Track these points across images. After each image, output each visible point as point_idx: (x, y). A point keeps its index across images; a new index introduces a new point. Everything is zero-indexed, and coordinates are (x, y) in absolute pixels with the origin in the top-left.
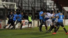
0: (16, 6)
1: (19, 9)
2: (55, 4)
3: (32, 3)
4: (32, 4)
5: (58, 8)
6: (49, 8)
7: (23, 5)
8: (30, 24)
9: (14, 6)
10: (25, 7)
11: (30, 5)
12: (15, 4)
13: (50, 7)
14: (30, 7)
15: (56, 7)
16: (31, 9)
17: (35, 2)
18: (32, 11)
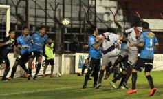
0: (11, 14)
1: (19, 23)
3: (56, 8)
4: (55, 11)
5: (128, 21)
6: (102, 21)
7: (31, 12)
8: (49, 67)
9: (5, 14)
10: (36, 17)
11: (51, 13)
12: (6, 9)
13: (106, 18)
14: (51, 18)
15: (121, 17)
16: (52, 24)
17: (63, 5)
18: (54, 29)
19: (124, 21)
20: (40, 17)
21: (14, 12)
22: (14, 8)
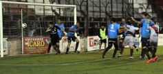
0: (77, 11)
1: (82, 16)
2: (150, 6)
3: (107, 5)
4: (106, 7)
5: (155, 13)
6: (138, 13)
7: (90, 9)
8: (103, 44)
9: (73, 11)
10: (93, 12)
11: (103, 9)
12: (74, 8)
13: (140, 11)
14: (103, 12)
15: (151, 10)
17: (111, 3)
18: (106, 19)
19: (152, 13)
20: (96, 12)
21: (79, 9)
22: (79, 7)
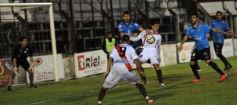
0: (55, 12)
1: (64, 20)
4: (101, 3)
5: (183, 7)
7: (76, 7)
9: (47, 13)
10: (82, 12)
11: (97, 6)
12: (49, 7)
14: (98, 11)
15: (176, 4)
16: (100, 19)
18: (102, 23)
19: (179, 7)
21: (57, 8)
22: (57, 5)
